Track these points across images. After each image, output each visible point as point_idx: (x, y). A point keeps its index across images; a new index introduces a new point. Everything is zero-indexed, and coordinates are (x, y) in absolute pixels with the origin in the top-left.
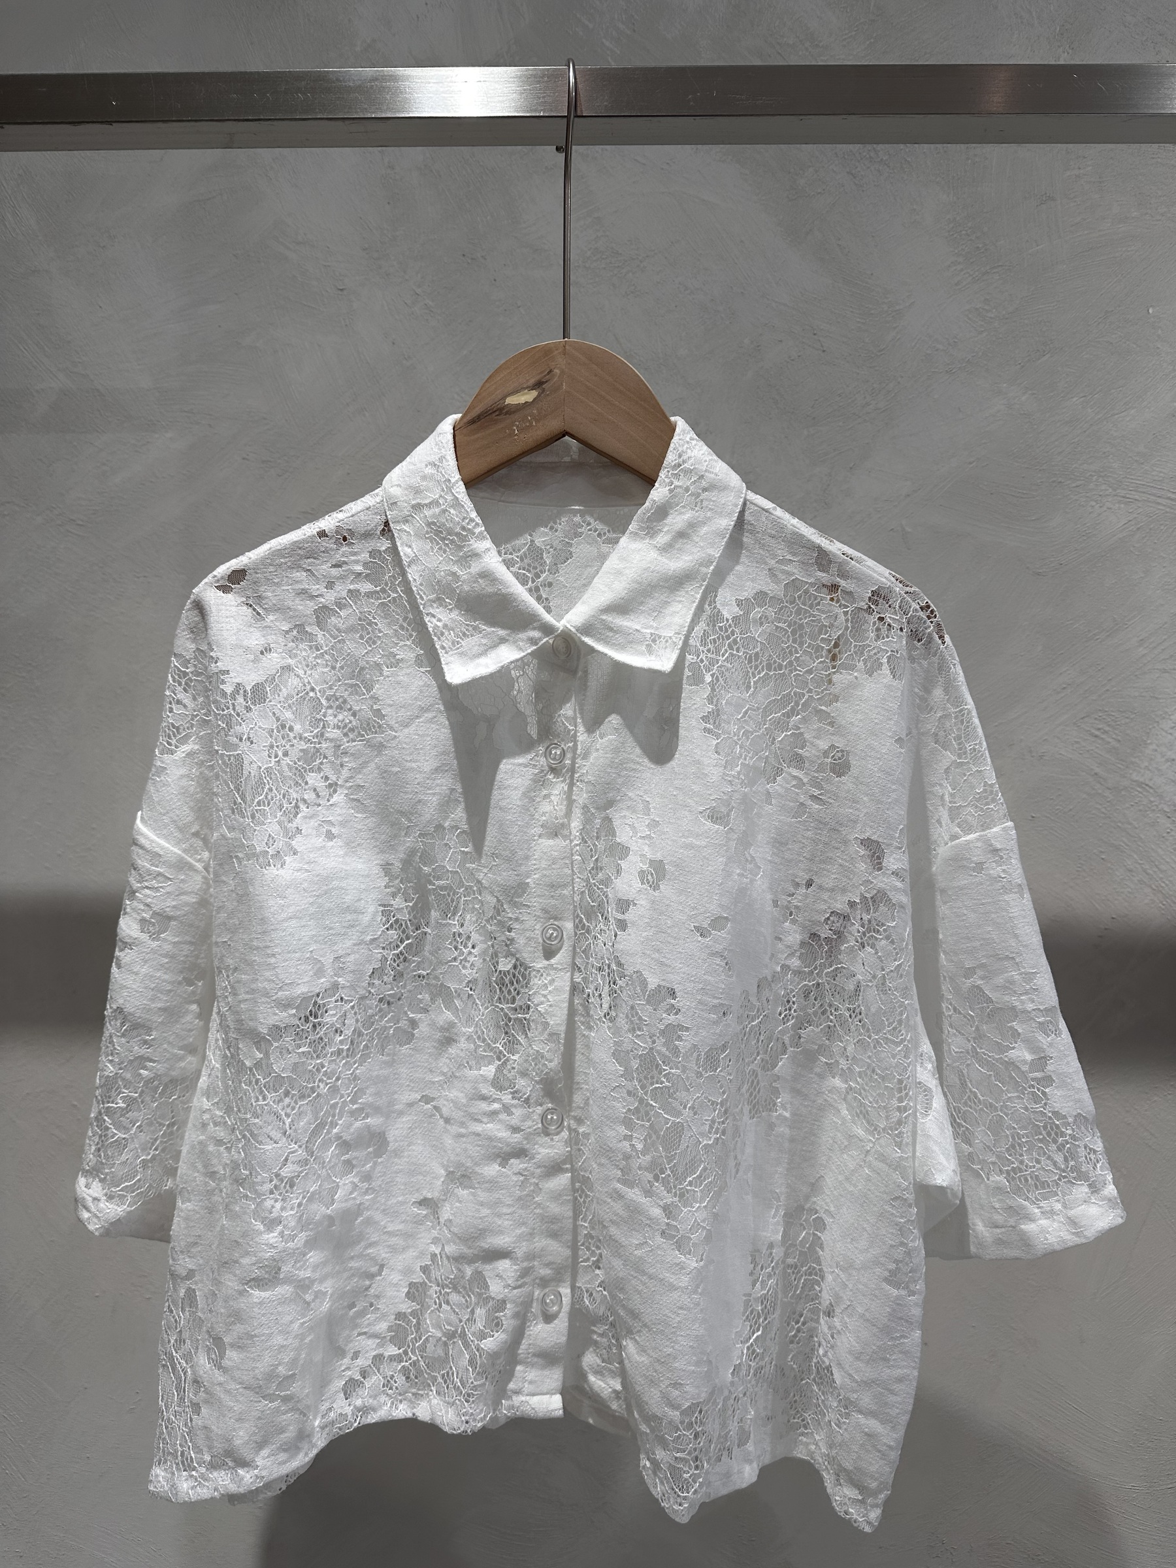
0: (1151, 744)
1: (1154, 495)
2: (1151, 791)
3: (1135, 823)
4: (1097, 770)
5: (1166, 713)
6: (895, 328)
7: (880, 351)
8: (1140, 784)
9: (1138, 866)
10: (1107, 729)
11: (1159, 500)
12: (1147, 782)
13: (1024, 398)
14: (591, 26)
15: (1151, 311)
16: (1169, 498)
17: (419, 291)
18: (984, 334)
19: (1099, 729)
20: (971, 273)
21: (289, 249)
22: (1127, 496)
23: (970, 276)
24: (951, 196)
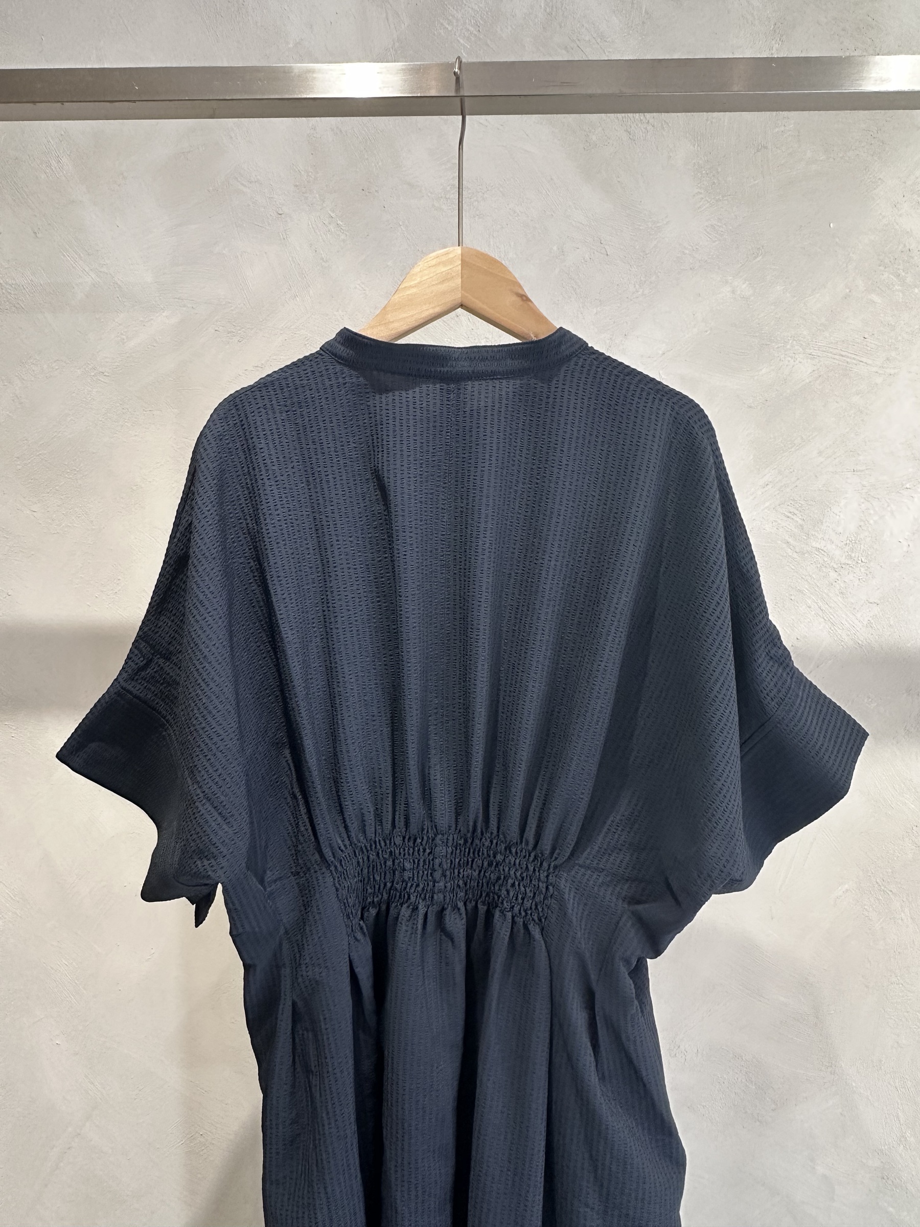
0: (826, 522)
1: (831, 353)
2: (825, 554)
3: (814, 576)
4: (790, 540)
5: (836, 501)
6: (656, 239)
7: (646, 255)
8: (818, 549)
9: (815, 604)
10: (796, 512)
11: (835, 357)
12: (822, 548)
13: (744, 286)
14: (450, 28)
15: (831, 225)
16: (843, 356)
17: (333, 215)
18: (717, 243)
19: (790, 512)
20: (709, 200)
21: (245, 186)
22: (813, 353)
23: (708, 202)
24: (696, 147)
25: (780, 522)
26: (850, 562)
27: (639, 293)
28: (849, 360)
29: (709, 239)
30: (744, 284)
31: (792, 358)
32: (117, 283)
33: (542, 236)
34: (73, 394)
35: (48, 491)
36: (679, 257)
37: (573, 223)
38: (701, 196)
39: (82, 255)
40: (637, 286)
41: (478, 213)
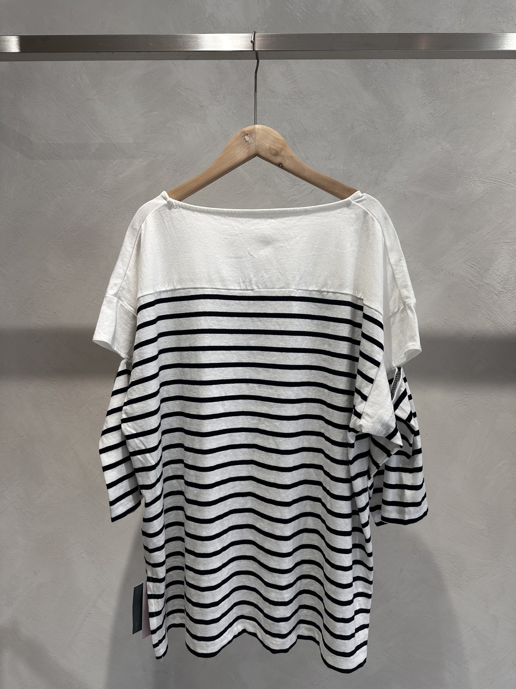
0: (491, 269)
1: (493, 180)
2: (491, 286)
3: (485, 298)
4: (472, 279)
5: (496, 258)
6: (402, 120)
7: (396, 129)
8: (487, 284)
10: (476, 264)
11: (495, 182)
12: (490, 283)
13: (447, 146)
14: (292, 8)
15: (493, 114)
16: (499, 182)
17: (230, 107)
18: (434, 122)
19: (473, 264)
20: (429, 100)
21: (183, 91)
22: (484, 181)
23: (429, 101)
24: (422, 72)
25: (467, 270)
26: (504, 290)
27: (393, 149)
28: (502, 184)
29: (429, 120)
30: (448, 144)
31: (473, 183)
32: (113, 144)
33: (342, 118)
34: (90, 204)
35: (76, 256)
36: (414, 130)
37: (358, 112)
38: (425, 98)
39: (94, 128)
40: (392, 145)
41: (307, 106)
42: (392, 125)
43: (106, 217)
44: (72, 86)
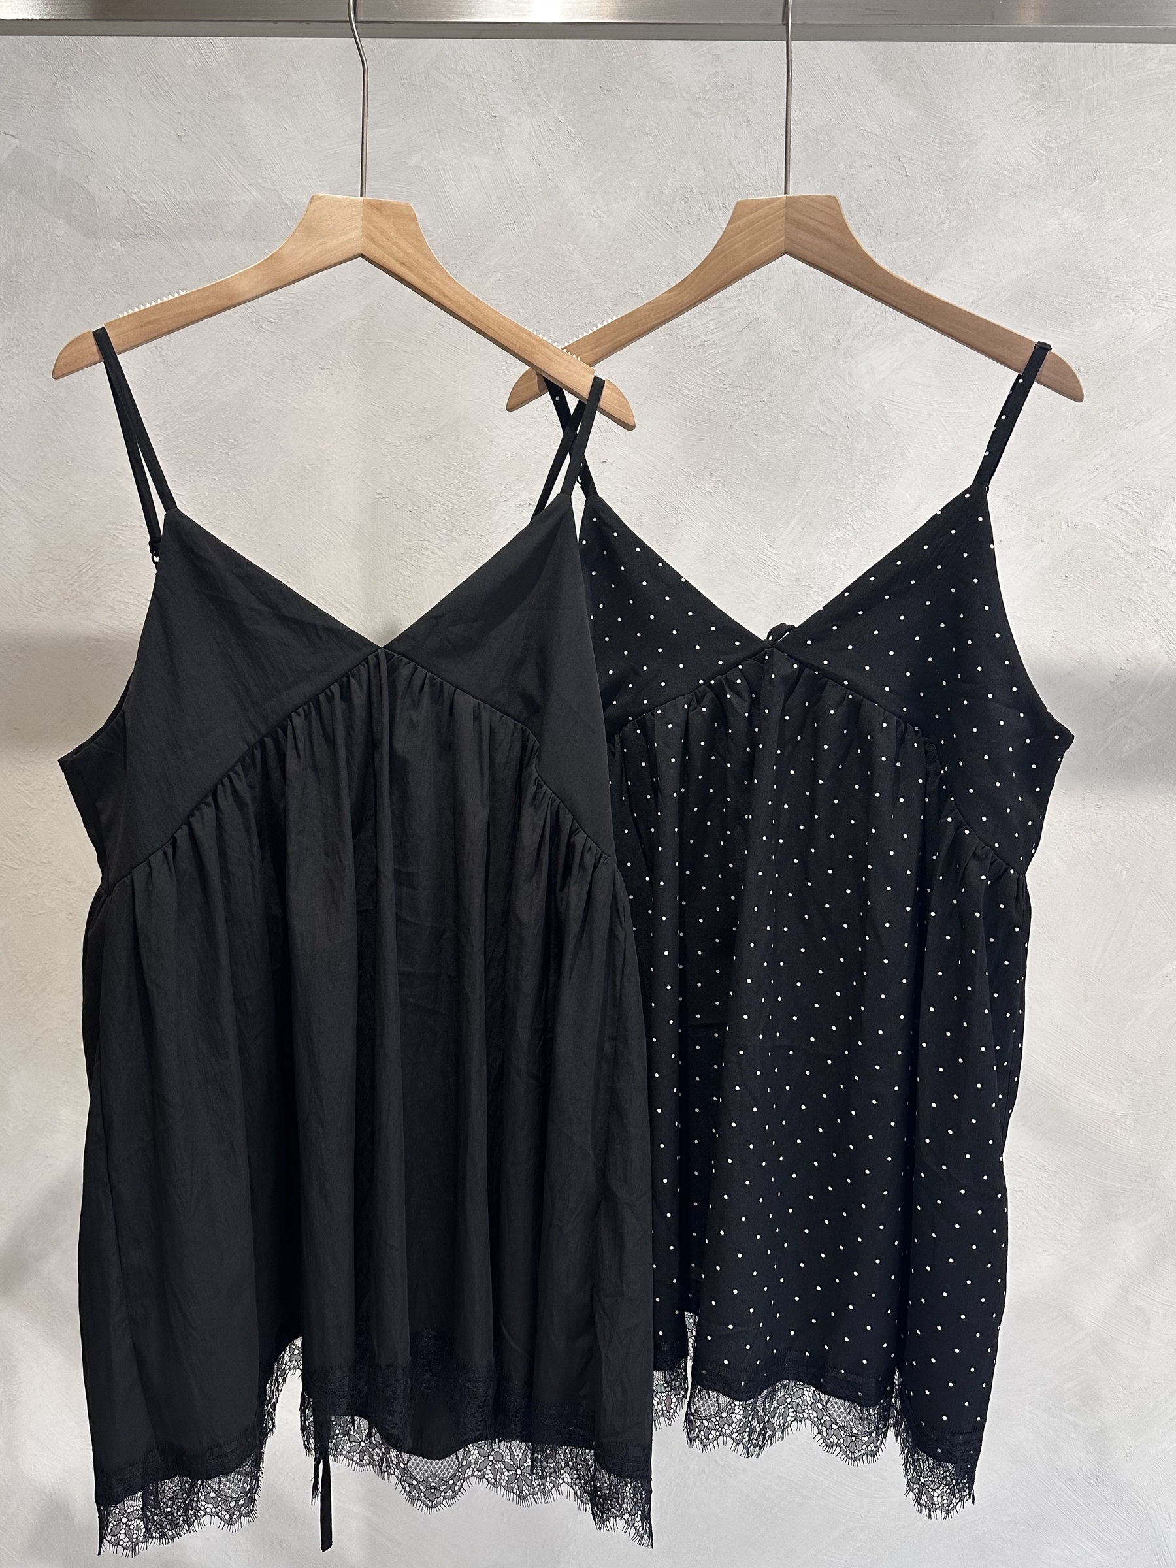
27: (946, 224)
29: (1035, 158)
31: (1133, 309)
32: (285, 204)
33: (826, 150)
34: (228, 346)
35: (198, 469)
36: (996, 180)
37: (866, 134)
38: (1026, 103)
39: (240, 166)
40: (943, 216)
41: (745, 118)
42: (944, 167)
43: (267, 379)
44: (189, 61)
